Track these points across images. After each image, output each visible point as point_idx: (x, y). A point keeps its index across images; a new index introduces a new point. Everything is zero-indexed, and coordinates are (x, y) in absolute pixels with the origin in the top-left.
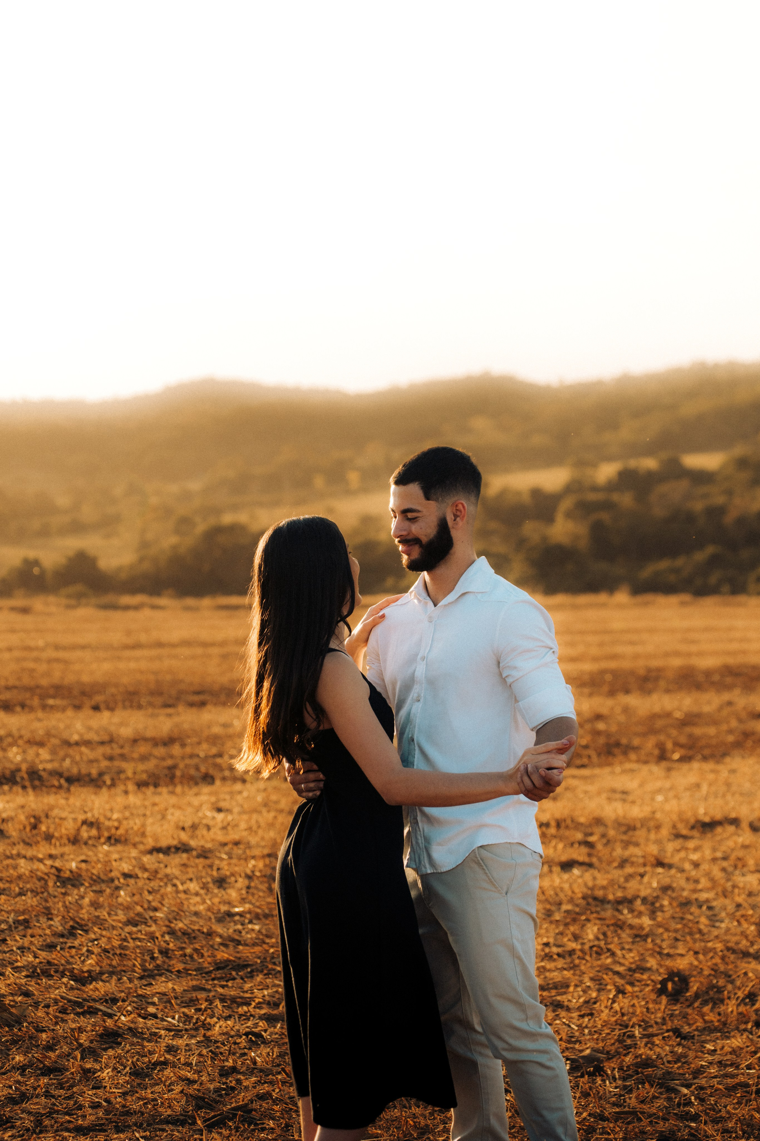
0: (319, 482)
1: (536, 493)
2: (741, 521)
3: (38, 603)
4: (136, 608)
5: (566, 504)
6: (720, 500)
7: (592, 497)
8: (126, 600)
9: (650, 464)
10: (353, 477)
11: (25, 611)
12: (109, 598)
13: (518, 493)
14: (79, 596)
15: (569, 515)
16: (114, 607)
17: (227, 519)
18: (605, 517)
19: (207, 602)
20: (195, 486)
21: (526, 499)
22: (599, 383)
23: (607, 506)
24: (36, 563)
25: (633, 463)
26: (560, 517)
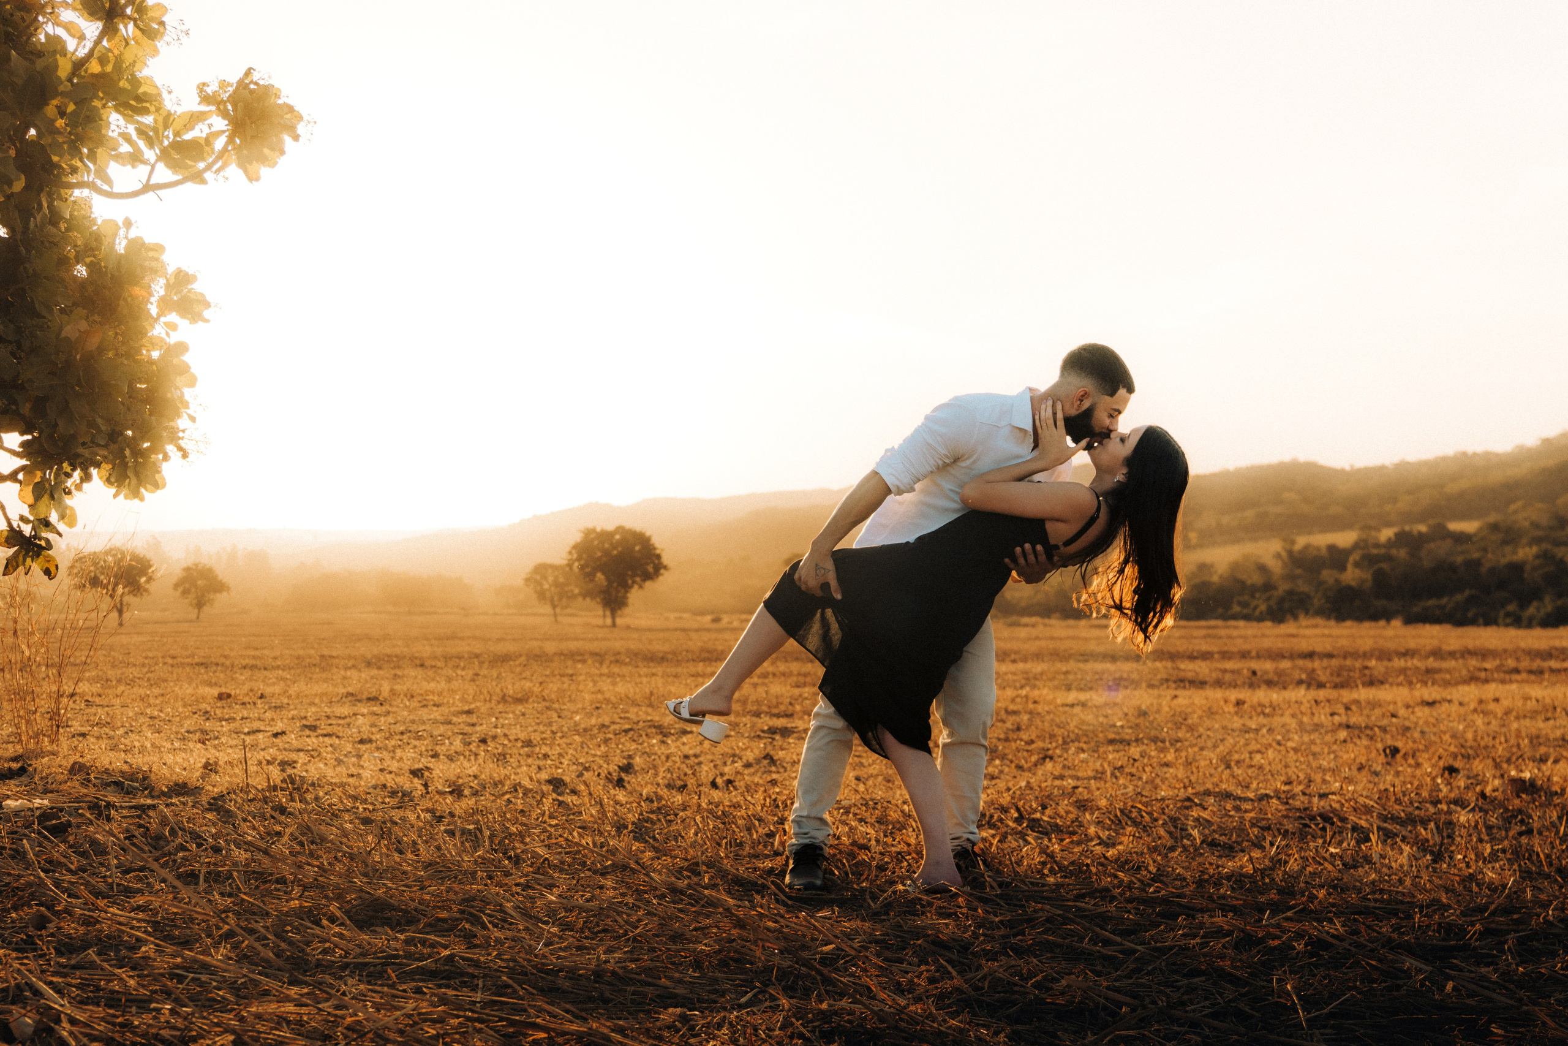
1: (1332, 548)
2: (1492, 571)
5: (1355, 557)
6: (1476, 555)
7: (1375, 552)
9: (1423, 528)
13: (1318, 549)
15: (1357, 565)
18: (1384, 566)
21: (1324, 552)
22: (1382, 468)
23: (1387, 558)
25: (1407, 528)
26: (1350, 567)
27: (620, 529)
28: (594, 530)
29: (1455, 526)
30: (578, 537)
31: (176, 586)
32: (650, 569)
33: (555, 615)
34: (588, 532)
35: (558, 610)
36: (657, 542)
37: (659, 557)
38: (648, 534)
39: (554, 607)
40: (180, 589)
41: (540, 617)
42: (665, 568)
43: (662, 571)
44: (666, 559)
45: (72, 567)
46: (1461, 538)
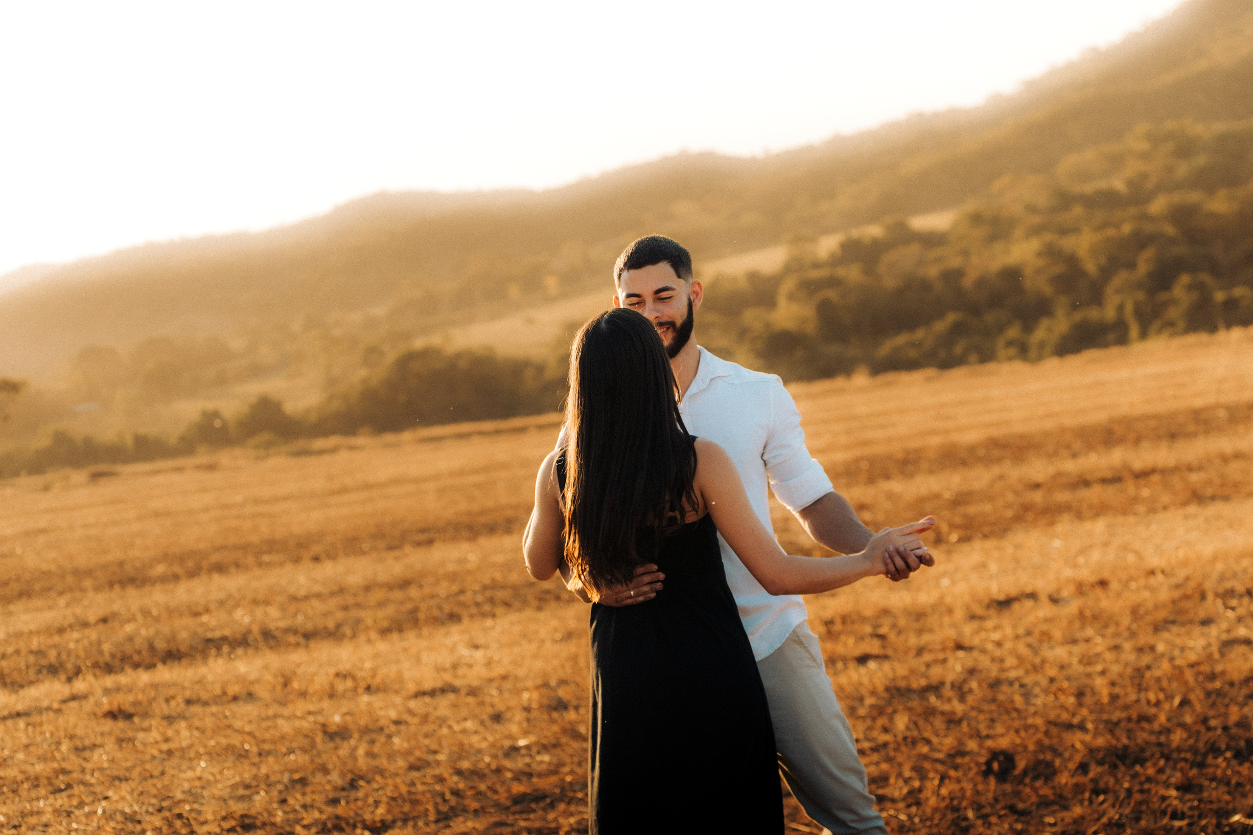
0: (514, 291)
1: (753, 277)
2: (981, 282)
3: (225, 457)
4: (334, 450)
5: (788, 285)
6: (955, 262)
7: (815, 274)
8: (320, 443)
9: (874, 231)
10: (551, 282)
11: (211, 467)
12: (301, 444)
14: (267, 445)
15: (791, 297)
16: (305, 453)
17: (419, 343)
18: (832, 294)
19: (407, 436)
20: (379, 311)
21: (743, 284)
22: (809, 148)
23: (833, 282)
24: (216, 414)
25: (855, 233)
26: (782, 300)
29: (923, 223)
46: (932, 240)
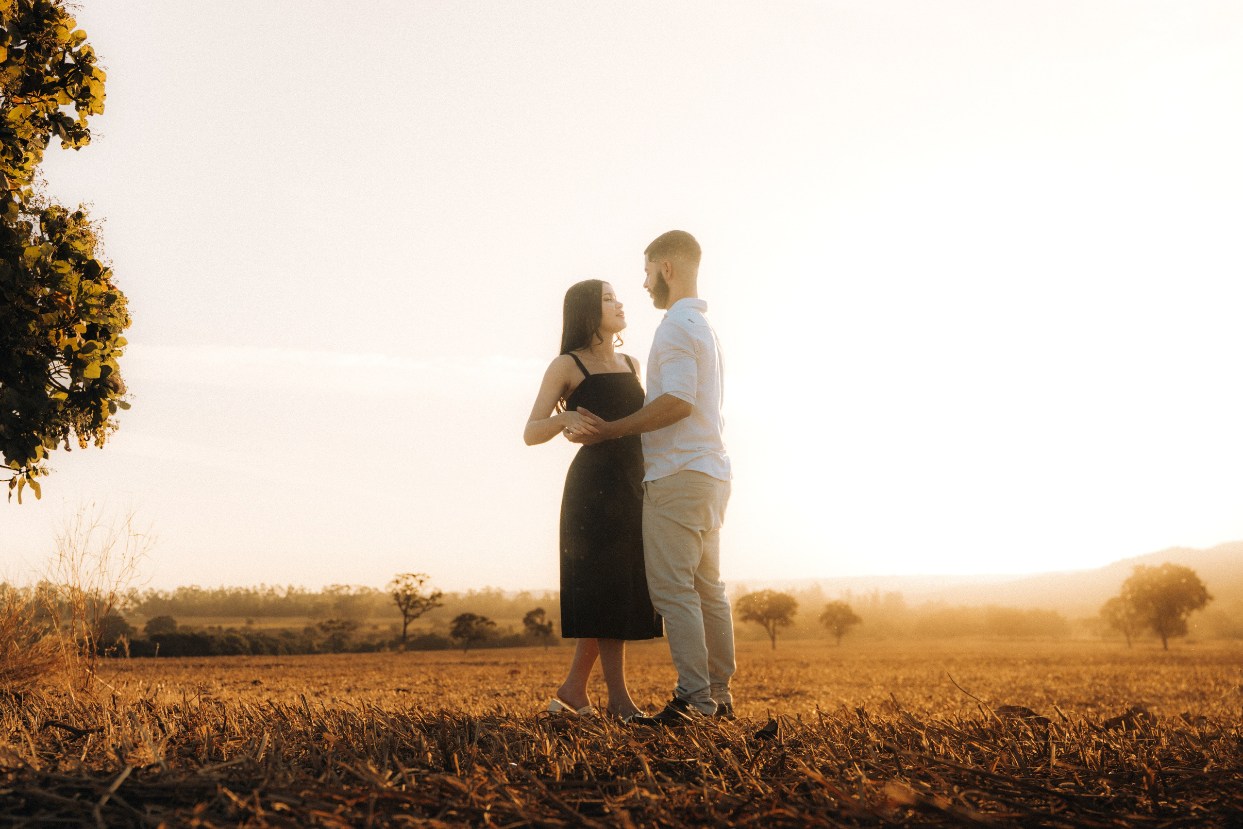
27: (1166, 566)
28: (1143, 567)
30: (1128, 573)
31: (822, 619)
32: (1196, 599)
33: (1129, 643)
34: (1138, 569)
35: (1131, 638)
36: (1203, 575)
37: (1203, 589)
38: (1192, 569)
39: (1128, 634)
40: (825, 621)
41: (1117, 646)
42: (1211, 598)
43: (1208, 601)
44: (1210, 589)
45: (738, 604)
